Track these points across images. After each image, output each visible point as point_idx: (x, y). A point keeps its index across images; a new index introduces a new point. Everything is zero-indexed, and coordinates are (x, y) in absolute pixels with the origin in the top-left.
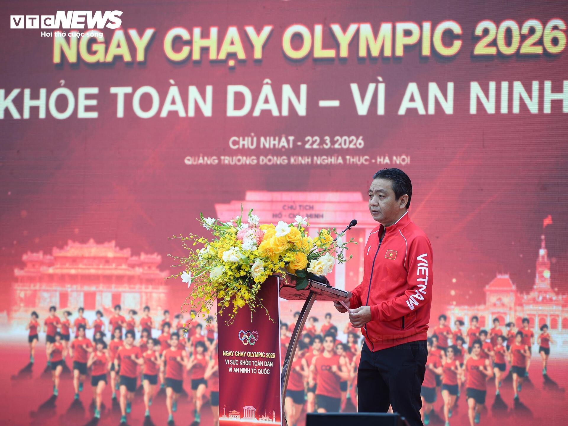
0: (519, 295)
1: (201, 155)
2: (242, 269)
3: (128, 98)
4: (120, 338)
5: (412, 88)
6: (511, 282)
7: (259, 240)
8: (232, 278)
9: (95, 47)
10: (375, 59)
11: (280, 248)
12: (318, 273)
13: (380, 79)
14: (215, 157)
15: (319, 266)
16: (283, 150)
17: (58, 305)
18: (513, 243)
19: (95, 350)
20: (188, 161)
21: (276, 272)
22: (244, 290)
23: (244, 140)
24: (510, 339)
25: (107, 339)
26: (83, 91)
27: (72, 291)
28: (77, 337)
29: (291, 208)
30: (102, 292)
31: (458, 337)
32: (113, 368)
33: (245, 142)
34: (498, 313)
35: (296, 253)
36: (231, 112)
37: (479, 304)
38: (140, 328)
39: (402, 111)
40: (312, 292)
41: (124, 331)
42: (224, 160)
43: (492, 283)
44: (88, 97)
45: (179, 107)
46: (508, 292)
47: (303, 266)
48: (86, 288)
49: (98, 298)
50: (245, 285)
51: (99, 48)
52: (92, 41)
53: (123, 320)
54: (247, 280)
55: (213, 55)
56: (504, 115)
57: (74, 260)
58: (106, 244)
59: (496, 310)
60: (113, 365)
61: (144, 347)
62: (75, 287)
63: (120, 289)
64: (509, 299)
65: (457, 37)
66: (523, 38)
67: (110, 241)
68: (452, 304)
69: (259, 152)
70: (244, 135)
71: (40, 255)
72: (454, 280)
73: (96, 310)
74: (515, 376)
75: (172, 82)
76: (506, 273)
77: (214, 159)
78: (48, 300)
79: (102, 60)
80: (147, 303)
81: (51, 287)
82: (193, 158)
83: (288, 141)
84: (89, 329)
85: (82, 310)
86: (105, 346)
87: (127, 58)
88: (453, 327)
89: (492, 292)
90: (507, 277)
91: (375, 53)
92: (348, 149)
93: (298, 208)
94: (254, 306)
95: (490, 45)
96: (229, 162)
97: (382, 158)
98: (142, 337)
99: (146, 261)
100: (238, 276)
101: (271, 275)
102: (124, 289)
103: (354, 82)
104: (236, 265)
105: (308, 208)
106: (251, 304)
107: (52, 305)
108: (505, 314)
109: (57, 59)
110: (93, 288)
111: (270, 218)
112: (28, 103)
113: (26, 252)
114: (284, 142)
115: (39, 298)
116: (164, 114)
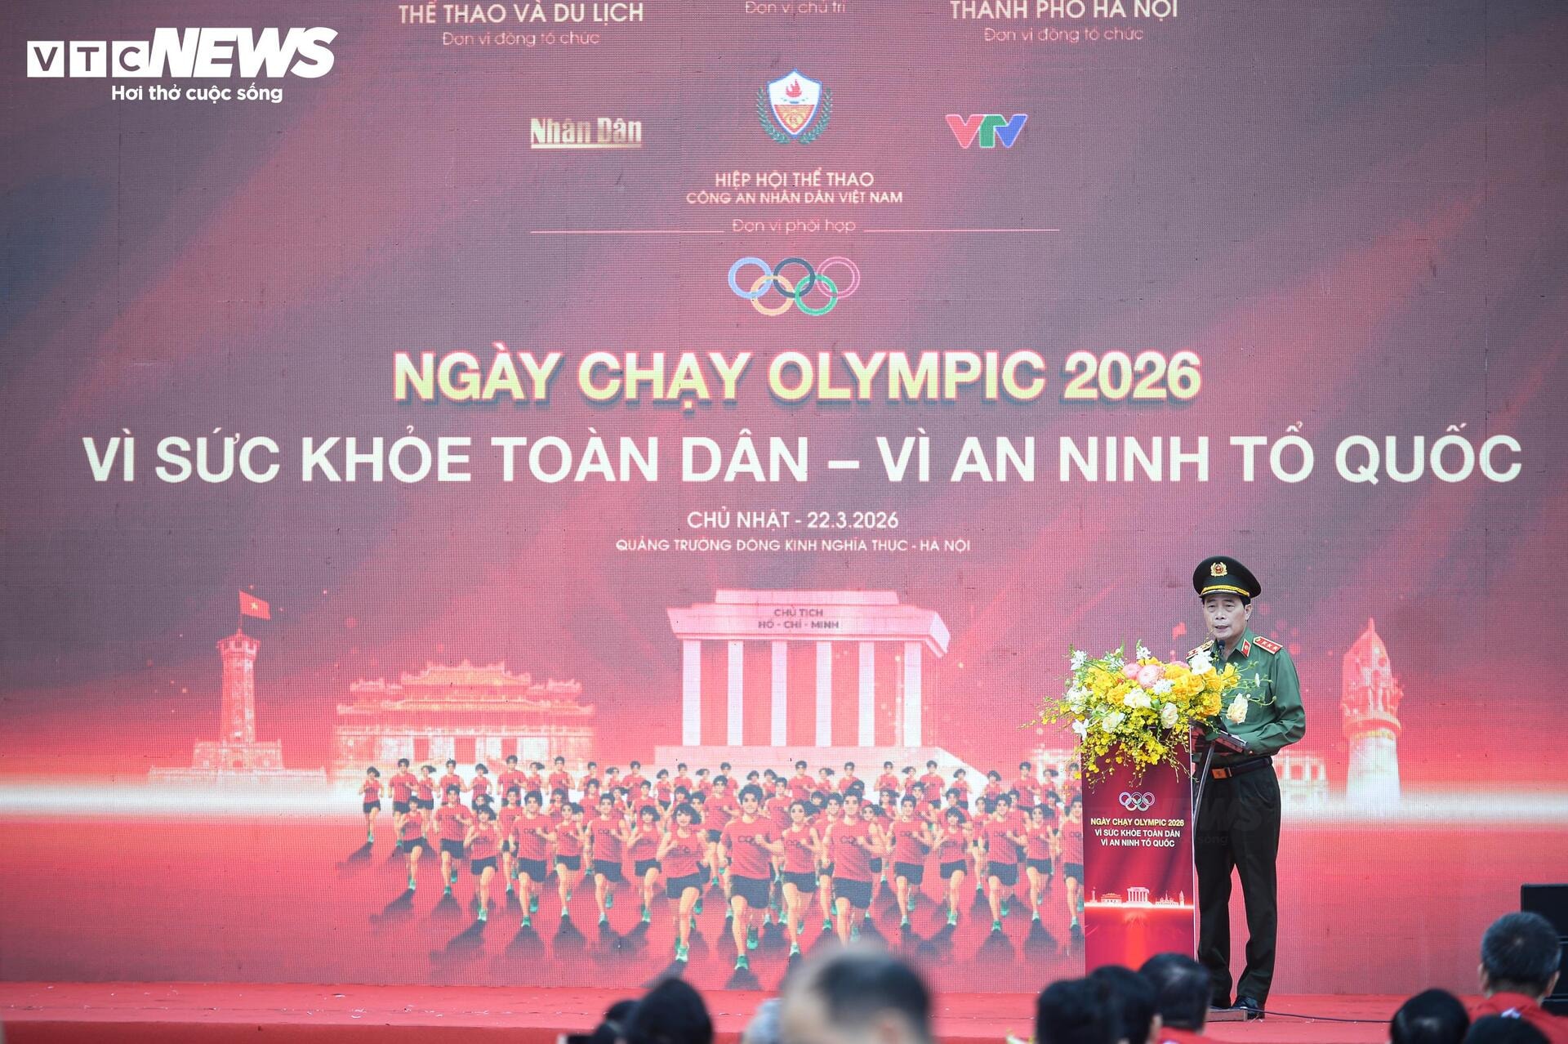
1: (643, 537)
3: (521, 454)
4: (518, 803)
5: (972, 444)
9: (464, 377)
10: (913, 402)
13: (922, 431)
14: (664, 540)
16: (773, 530)
17: (411, 756)
19: (476, 821)
20: (623, 547)
23: (710, 516)
25: (497, 806)
26: (444, 443)
27: (435, 737)
28: (444, 804)
29: (788, 612)
30: (485, 737)
31: (1050, 793)
32: (506, 847)
33: (713, 520)
36: (688, 475)
38: (550, 789)
39: (956, 477)
41: (523, 793)
42: (679, 544)
44: (453, 450)
45: (605, 467)
48: (459, 732)
49: (479, 745)
51: (473, 379)
52: (459, 368)
53: (521, 777)
55: (658, 393)
56: (1111, 484)
57: (437, 691)
58: (490, 668)
60: (506, 843)
61: (556, 815)
62: (439, 731)
65: (1039, 373)
66: (1138, 377)
67: (496, 663)
68: (1039, 747)
69: (734, 533)
70: (711, 509)
71: (380, 685)
73: (477, 763)
75: (592, 431)
77: (663, 544)
78: (396, 750)
79: (476, 396)
80: (559, 751)
81: (399, 730)
82: (630, 542)
83: (780, 519)
84: (466, 791)
85: (452, 763)
86: (492, 816)
87: (518, 394)
88: (1042, 779)
91: (913, 392)
92: (875, 529)
93: (798, 613)
95: (1086, 386)
96: (688, 547)
97: (928, 543)
98: (552, 801)
99: (558, 691)
102: (521, 733)
103: (881, 435)
105: (813, 613)
109: (400, 393)
110: (471, 732)
111: (754, 629)
112: (352, 458)
113: (356, 680)
114: (773, 519)
115: (380, 748)
116: (580, 477)
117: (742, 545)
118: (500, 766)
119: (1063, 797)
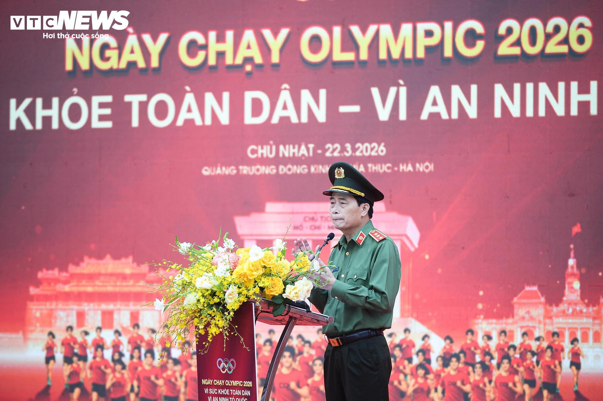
0: (548, 307)
1: (219, 165)
2: (216, 296)
3: (143, 106)
4: (140, 358)
5: (435, 91)
6: (539, 294)
7: (233, 265)
8: (206, 305)
9: (108, 53)
10: (396, 61)
11: (254, 273)
12: (294, 298)
13: (401, 82)
14: (233, 167)
15: (295, 291)
16: (303, 158)
17: (74, 325)
18: (541, 253)
19: (114, 371)
20: (206, 171)
21: (250, 298)
22: (218, 317)
23: (262, 148)
24: (539, 354)
25: (126, 360)
26: (96, 100)
27: (89, 310)
28: (95, 357)
29: (313, 219)
30: (119, 310)
31: (486, 353)
32: (132, 390)
33: (264, 151)
34: (527, 326)
35: (271, 278)
36: (249, 119)
37: (507, 317)
38: (160, 347)
39: (424, 116)
40: (291, 318)
41: (143, 351)
42: (243, 170)
43: (520, 295)
44: (102, 105)
45: (195, 115)
46: (536, 305)
47: (278, 291)
48: (104, 306)
49: (116, 316)
50: (218, 313)
51: (114, 54)
52: (105, 47)
53: (141, 338)
54: (220, 307)
55: (229, 60)
56: (530, 118)
57: (91, 277)
58: (123, 260)
59: (525, 324)
60: (132, 387)
61: (164, 368)
62: (92, 305)
63: (138, 307)
64: (538, 312)
65: (480, 37)
66: (548, 37)
67: (126, 257)
68: (479, 318)
69: (278, 161)
70: (263, 143)
71: (55, 273)
72: (481, 293)
73: (115, 329)
74: (545, 393)
75: (188, 88)
76: (534, 284)
77: (232, 170)
78: (65, 319)
79: (115, 67)
81: (67, 305)
82: (211, 168)
83: (308, 149)
84: (108, 349)
85: (99, 329)
86: (124, 367)
87: (141, 64)
88: (481, 342)
89: (521, 305)
90: (535, 288)
91: (396, 55)
92: (370, 156)
94: (228, 334)
95: (513, 45)
96: (248, 172)
97: (405, 165)
98: (161, 356)
100: (212, 303)
101: (246, 301)
102: (142, 307)
103: (374, 86)
104: (210, 292)
106: (225, 331)
107: (69, 324)
108: (534, 327)
109: (69, 66)
110: (110, 307)
111: (291, 231)
112: (40, 113)
113: (41, 270)
114: (303, 150)
115: (56, 318)
116: (180, 123)
117: (283, 169)
118: (129, 331)
119: (496, 355)
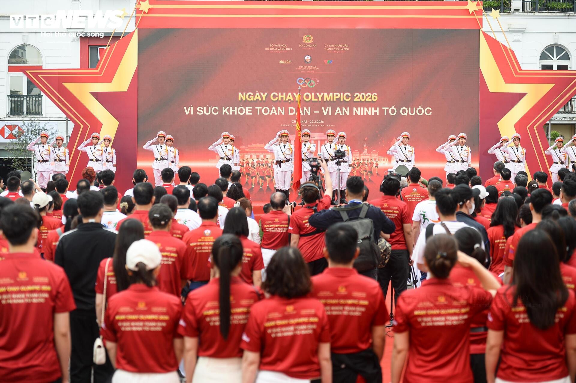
0: (369, 153)
3: (261, 110)
4: (259, 166)
5: (338, 109)
9: (251, 97)
13: (330, 106)
19: (252, 169)
24: (367, 164)
25: (256, 166)
26: (247, 108)
30: (254, 155)
32: (257, 174)
36: (290, 114)
39: (336, 114)
41: (260, 164)
44: (249, 109)
45: (275, 112)
48: (249, 154)
51: (252, 97)
52: (250, 95)
53: (260, 161)
55: (284, 100)
56: (362, 115)
60: (257, 173)
61: (266, 168)
63: (259, 154)
65: (350, 97)
66: (367, 97)
73: (252, 159)
74: (369, 173)
75: (273, 106)
79: (253, 100)
86: (255, 168)
87: (260, 100)
91: (328, 100)
92: (320, 123)
95: (358, 99)
96: (289, 126)
97: (332, 125)
98: (266, 166)
103: (323, 107)
109: (240, 99)
112: (231, 111)
114: (305, 122)
116: (271, 114)
118: (256, 160)
